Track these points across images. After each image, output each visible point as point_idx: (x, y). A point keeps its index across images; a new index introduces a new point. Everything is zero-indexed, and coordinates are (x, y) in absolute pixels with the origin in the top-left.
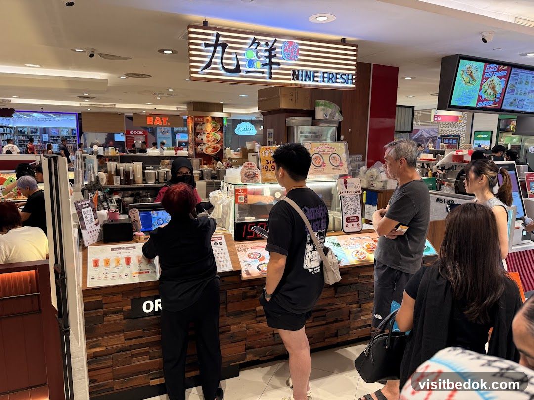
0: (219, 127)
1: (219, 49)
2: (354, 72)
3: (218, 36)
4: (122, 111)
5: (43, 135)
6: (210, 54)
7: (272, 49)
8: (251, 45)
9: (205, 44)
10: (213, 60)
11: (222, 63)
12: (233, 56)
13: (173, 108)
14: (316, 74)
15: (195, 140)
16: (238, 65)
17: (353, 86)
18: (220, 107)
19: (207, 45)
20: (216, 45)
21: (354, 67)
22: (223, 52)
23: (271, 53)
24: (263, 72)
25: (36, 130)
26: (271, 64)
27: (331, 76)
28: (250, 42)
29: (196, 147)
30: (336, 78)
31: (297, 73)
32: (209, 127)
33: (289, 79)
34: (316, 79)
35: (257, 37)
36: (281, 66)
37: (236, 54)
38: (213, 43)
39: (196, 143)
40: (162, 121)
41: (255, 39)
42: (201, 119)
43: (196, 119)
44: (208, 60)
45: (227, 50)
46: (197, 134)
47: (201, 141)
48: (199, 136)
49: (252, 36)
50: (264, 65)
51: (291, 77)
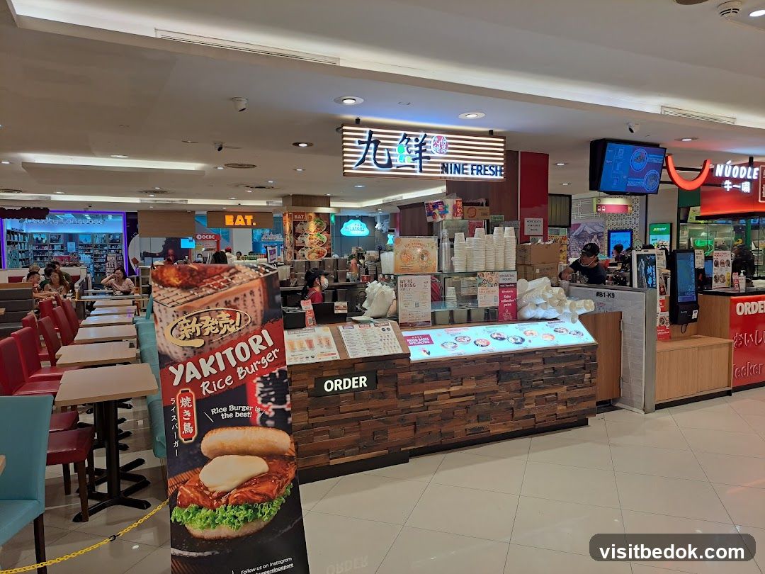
0: (325, 225)
1: (372, 146)
2: (502, 164)
3: (371, 133)
4: (192, 209)
5: (69, 244)
6: (364, 151)
7: (422, 144)
8: (402, 140)
9: (359, 141)
10: (367, 156)
11: (375, 159)
12: (386, 152)
13: (263, 203)
14: (465, 167)
15: (295, 242)
16: (390, 161)
17: (502, 177)
18: (326, 201)
19: (360, 142)
20: (368, 143)
21: (502, 159)
22: (376, 149)
23: (421, 148)
24: (413, 167)
25: (60, 236)
26: (421, 158)
27: (479, 168)
28: (401, 137)
29: (296, 252)
30: (485, 170)
31: (446, 166)
32: (312, 226)
33: (439, 173)
34: (465, 171)
35: (407, 133)
36: (431, 160)
37: (387, 149)
38: (366, 140)
39: (295, 246)
40: (245, 221)
41: (405, 135)
42: (303, 216)
43: (296, 216)
44: (361, 156)
45: (379, 146)
46: (296, 235)
47: (302, 245)
48: (299, 238)
49: (403, 132)
50: (414, 159)
51: (440, 170)
